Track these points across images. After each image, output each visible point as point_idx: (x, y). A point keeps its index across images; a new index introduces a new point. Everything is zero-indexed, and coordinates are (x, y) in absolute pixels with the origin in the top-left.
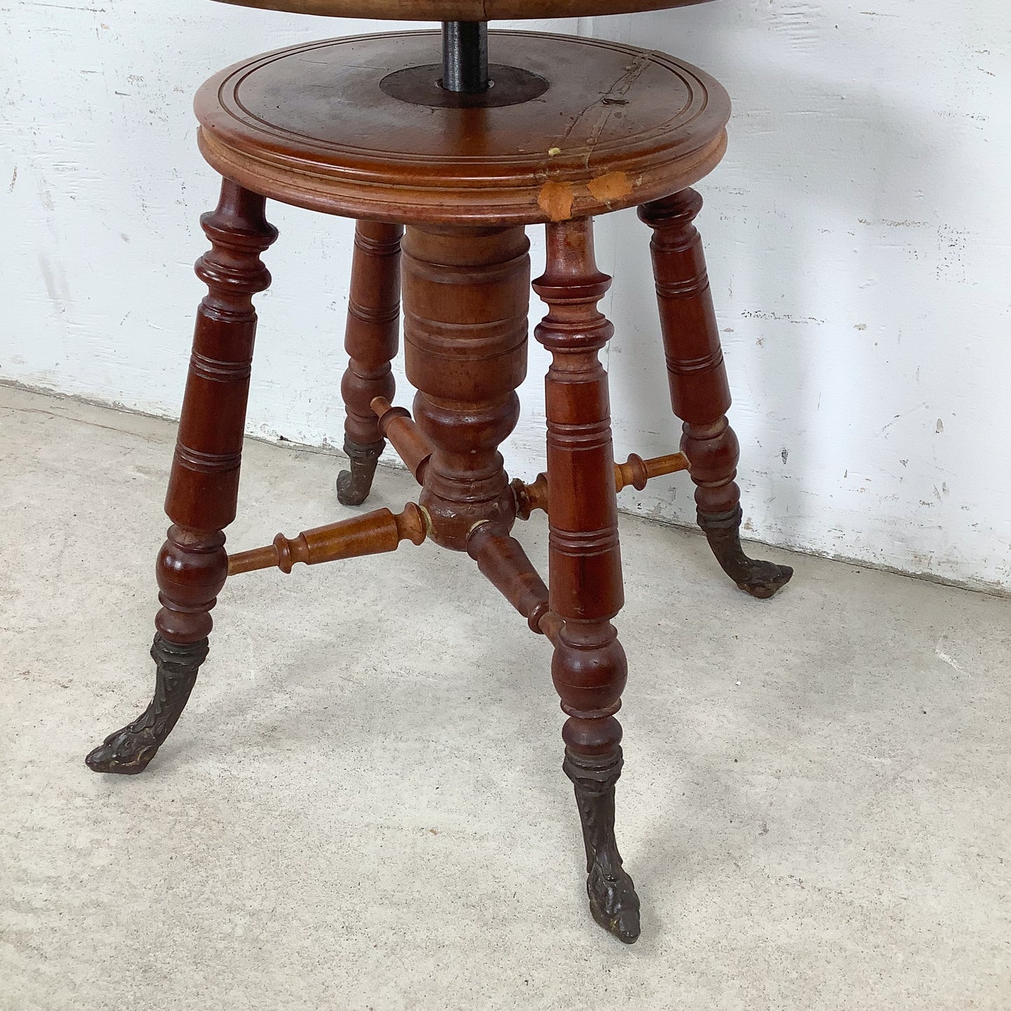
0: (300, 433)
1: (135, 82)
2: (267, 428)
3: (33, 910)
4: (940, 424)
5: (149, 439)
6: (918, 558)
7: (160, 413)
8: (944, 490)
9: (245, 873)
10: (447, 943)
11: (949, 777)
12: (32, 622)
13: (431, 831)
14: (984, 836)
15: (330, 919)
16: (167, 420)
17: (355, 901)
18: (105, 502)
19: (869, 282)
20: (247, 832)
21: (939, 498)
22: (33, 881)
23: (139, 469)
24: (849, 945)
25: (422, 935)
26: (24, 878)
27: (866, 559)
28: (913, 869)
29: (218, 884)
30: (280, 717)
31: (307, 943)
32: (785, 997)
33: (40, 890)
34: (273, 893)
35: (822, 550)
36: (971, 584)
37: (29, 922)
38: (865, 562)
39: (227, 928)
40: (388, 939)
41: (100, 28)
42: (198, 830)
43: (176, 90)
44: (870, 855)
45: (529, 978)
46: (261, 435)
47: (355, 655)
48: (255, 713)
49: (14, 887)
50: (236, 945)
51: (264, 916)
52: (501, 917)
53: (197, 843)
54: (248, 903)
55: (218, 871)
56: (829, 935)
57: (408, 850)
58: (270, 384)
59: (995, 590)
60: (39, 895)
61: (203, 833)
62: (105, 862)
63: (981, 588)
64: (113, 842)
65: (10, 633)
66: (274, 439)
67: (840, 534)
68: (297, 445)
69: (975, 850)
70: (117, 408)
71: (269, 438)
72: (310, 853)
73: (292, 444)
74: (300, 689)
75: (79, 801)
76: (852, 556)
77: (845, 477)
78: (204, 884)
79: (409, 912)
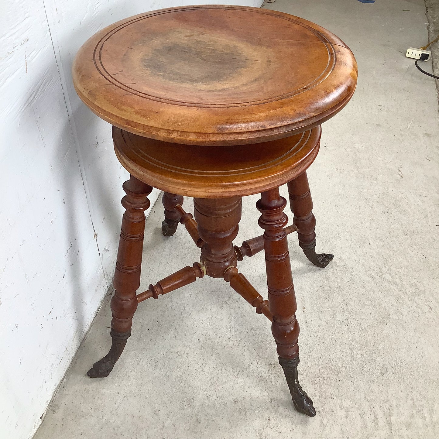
2: (36, 423)
3: (376, 417)
9: (337, 356)
10: (343, 300)
13: (304, 309)
15: (346, 330)
17: (337, 324)
20: (321, 360)
22: (365, 423)
25: (343, 306)
26: (364, 427)
29: (344, 363)
30: (263, 364)
31: (356, 333)
33: (367, 418)
34: (342, 346)
37: (381, 416)
39: (359, 356)
40: (347, 314)
42: (325, 376)
45: (347, 281)
47: (223, 346)
48: (263, 373)
49: (369, 428)
50: (364, 351)
51: (351, 347)
52: (330, 288)
53: (330, 374)
54: (348, 353)
57: (313, 314)
60: (369, 418)
62: (348, 402)
64: (339, 402)
66: (40, 423)
72: (323, 340)
73: (46, 413)
75: (325, 422)
78: (346, 368)
79: (336, 310)
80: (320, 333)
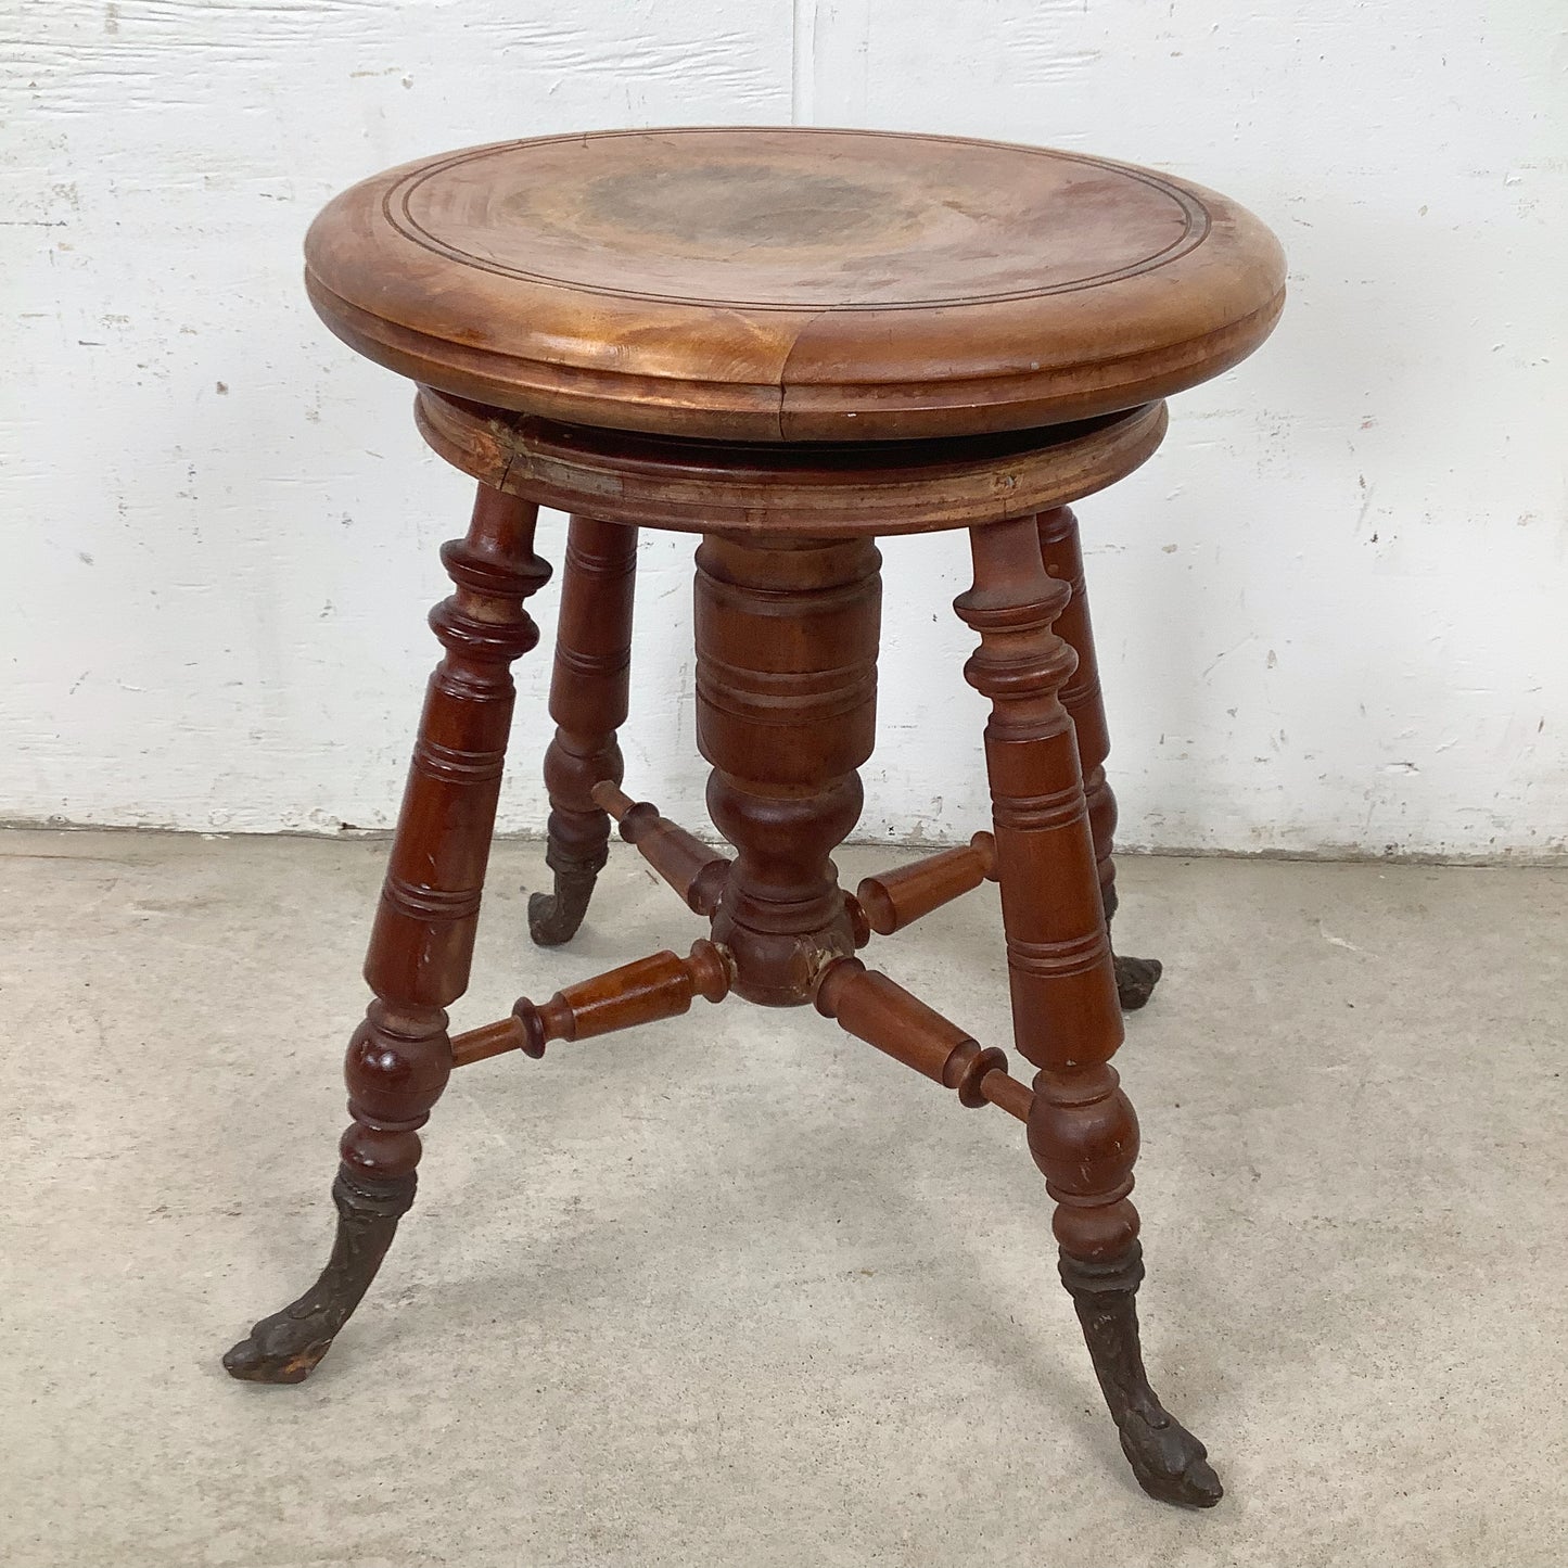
0: (377, 814)
1: (115, 324)
2: (321, 816)
3: (387, 1506)
4: (1272, 656)
5: (132, 861)
6: (1256, 832)
7: (133, 821)
8: (1282, 739)
9: (651, 1383)
10: (964, 1395)
11: (1419, 1070)
12: (125, 1142)
13: (863, 1272)
14: (1490, 1124)
15: (799, 1407)
16: (145, 831)
17: (818, 1377)
18: (121, 959)
19: (1177, 492)
20: (623, 1334)
21: (1277, 750)
22: (359, 1471)
23: (145, 905)
24: (1420, 1273)
25: (928, 1394)
26: (339, 1470)
27: (1192, 845)
28: (1439, 1177)
29: (625, 1405)
30: (575, 1184)
31: (788, 1442)
32: (1385, 1347)
33: (377, 1480)
34: (705, 1396)
35: (1137, 844)
36: (1324, 854)
37: (391, 1524)
38: (1192, 850)
39: (671, 1455)
40: (888, 1410)
41: (56, 249)
42: (552, 1347)
43: (184, 330)
44: (1386, 1173)
45: (1088, 1407)
46: (311, 827)
47: (628, 1085)
48: (537, 1187)
49: (336, 1485)
50: (697, 1471)
51: (712, 1428)
52: (1012, 1349)
53: (563, 1363)
54: (680, 1417)
55: (613, 1391)
56: (1394, 1269)
57: (848, 1302)
58: (329, 748)
59: (1352, 855)
60: (381, 1484)
61: (563, 1348)
62: (447, 1420)
63: (1335, 855)
64: (443, 1393)
65: (98, 1161)
66: (334, 830)
67: (1158, 819)
68: (372, 832)
69: (1490, 1141)
70: (57, 826)
71: (325, 830)
72: (723, 1338)
73: (363, 833)
74: (579, 1144)
76: (1176, 845)
77: (1162, 743)
78: (605, 1410)
79: (894, 1373)
80: (753, 1325)
